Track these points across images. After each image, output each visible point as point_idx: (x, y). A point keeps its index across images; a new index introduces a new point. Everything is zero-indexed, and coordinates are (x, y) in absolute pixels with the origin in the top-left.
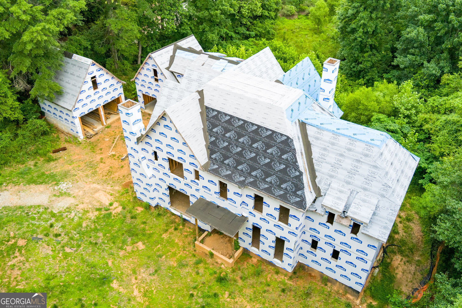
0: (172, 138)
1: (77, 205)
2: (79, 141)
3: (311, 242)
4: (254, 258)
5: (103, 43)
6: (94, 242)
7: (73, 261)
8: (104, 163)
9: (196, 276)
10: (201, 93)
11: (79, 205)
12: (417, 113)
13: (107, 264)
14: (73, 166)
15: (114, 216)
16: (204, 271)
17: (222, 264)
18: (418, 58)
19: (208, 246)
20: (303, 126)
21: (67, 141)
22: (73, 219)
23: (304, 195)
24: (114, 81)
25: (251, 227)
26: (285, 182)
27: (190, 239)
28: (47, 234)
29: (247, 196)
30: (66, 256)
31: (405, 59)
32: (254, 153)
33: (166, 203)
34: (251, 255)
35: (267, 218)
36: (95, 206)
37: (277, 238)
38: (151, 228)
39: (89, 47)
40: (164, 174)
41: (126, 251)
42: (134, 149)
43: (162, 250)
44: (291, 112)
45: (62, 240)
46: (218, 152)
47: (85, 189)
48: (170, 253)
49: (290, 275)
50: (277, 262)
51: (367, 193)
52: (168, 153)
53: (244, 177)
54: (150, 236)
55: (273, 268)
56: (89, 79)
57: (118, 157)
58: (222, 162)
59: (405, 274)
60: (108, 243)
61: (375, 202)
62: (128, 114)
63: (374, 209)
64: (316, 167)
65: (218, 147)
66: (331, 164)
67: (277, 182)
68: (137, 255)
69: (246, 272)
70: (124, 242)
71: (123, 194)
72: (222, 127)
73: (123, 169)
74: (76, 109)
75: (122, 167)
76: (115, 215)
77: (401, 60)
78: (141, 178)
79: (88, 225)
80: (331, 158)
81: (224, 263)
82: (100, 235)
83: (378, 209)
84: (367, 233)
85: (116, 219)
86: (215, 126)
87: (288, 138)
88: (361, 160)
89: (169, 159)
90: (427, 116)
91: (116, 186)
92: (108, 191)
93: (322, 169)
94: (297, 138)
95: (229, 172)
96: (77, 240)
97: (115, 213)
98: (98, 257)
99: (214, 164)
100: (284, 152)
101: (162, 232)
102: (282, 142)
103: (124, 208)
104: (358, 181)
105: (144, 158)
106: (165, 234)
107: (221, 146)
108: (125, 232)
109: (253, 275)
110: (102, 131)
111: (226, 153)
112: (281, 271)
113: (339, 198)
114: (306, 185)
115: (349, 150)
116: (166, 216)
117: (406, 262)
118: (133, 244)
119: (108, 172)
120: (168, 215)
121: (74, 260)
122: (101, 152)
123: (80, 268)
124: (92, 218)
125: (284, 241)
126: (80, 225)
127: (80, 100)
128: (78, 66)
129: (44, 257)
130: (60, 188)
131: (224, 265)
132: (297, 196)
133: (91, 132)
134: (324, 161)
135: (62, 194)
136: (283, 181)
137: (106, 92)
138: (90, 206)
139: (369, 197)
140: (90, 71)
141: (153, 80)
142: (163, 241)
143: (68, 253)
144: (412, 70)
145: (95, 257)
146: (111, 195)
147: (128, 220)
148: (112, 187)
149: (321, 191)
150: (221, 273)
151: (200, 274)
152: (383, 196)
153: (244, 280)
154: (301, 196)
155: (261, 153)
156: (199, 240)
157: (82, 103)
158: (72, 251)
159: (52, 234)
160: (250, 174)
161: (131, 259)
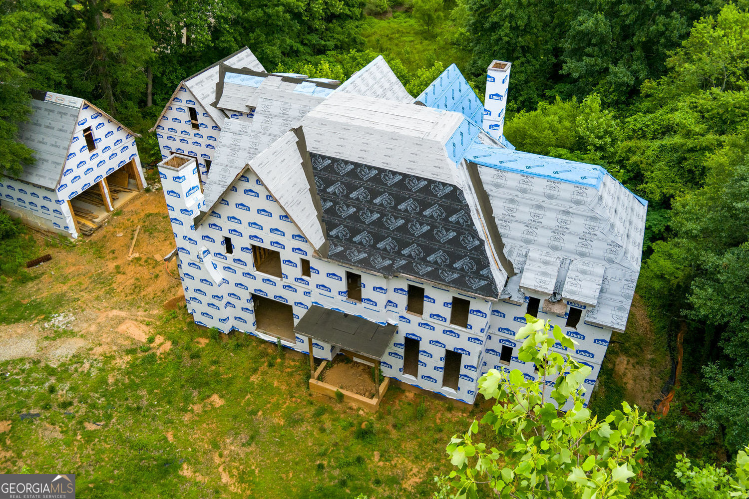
0: (259, 211)
1: (91, 349)
2: (71, 243)
3: (500, 350)
4: (409, 391)
5: (88, 73)
6: (135, 406)
7: (103, 443)
8: (124, 273)
9: (321, 435)
10: (299, 132)
11: (95, 349)
12: (614, 141)
13: (165, 439)
14: (69, 284)
15: (161, 359)
16: (333, 425)
17: (359, 409)
18: (599, 61)
19: (333, 384)
20: (473, 168)
21: (48, 245)
22: (88, 374)
23: (492, 275)
24: (121, 135)
25: (403, 342)
26: (460, 258)
27: (298, 378)
28: (47, 404)
29: (396, 290)
30: (89, 437)
31: (579, 64)
32: (402, 218)
33: (248, 326)
34: (403, 387)
35: (431, 321)
36: (123, 347)
37: (448, 352)
38: (229, 369)
39: (65, 82)
40: (244, 274)
41: (193, 413)
42: (190, 239)
43: (254, 403)
44: (452, 148)
45: (77, 411)
46: (340, 224)
47: (98, 321)
48: (269, 405)
49: (471, 409)
50: (448, 392)
51: (586, 259)
52: (251, 237)
53: (389, 259)
54: (230, 382)
55: (441, 403)
56: (79, 132)
57: (146, 261)
58: (350, 240)
59: (638, 381)
60: (159, 405)
61: (600, 271)
62: (179, 178)
63: (601, 282)
64: (501, 230)
65: (340, 217)
66: (523, 223)
67: (446, 259)
68: (214, 418)
69: (401, 416)
70: (187, 399)
71: (168, 321)
72: (342, 183)
73: (160, 279)
74: (62, 186)
75: (157, 276)
76: (162, 356)
77: (573, 66)
78: (204, 287)
79: (117, 380)
80: (524, 213)
81: (362, 406)
82: (144, 392)
83: (606, 282)
84: (595, 321)
85: (164, 363)
86: (329, 183)
87: (455, 188)
88: (570, 210)
89: (254, 247)
90: (631, 144)
91: (153, 309)
92: (140, 318)
93: (512, 233)
94: (467, 187)
95: (363, 255)
96: (103, 408)
97: (161, 354)
98: (147, 430)
99: (336, 245)
100: (451, 211)
101: (249, 374)
102: (447, 196)
103: (175, 343)
104: (570, 243)
105: (207, 252)
106: (254, 376)
107: (344, 215)
108: (186, 381)
109: (413, 419)
110: (108, 222)
111: (355, 225)
112: (455, 405)
113: (544, 274)
114: (491, 259)
115: (550, 197)
116: (250, 348)
117: (635, 365)
118: (203, 399)
119: (133, 287)
120: (254, 344)
121: (105, 441)
122: (114, 255)
123: (120, 453)
124: (123, 367)
125: (460, 355)
126: (104, 381)
127: (68, 170)
128: (59, 113)
129: (50, 446)
130: (54, 325)
131: (363, 410)
132: (482, 277)
133: (90, 225)
134: (514, 219)
135: (59, 335)
136: (455, 258)
137: (109, 153)
138: (115, 348)
139: (590, 265)
140: (81, 118)
141: (188, 128)
142: (253, 388)
143: (92, 432)
144: (591, 79)
145: (141, 431)
146: (148, 325)
147: (187, 362)
148: (145, 311)
149: (514, 266)
150: (360, 424)
151: (328, 431)
152: (611, 261)
153: (399, 429)
154: (488, 277)
155: (413, 217)
156: (316, 377)
157: (71, 176)
158: (99, 427)
159: (56, 404)
160: (399, 254)
161: (205, 425)
